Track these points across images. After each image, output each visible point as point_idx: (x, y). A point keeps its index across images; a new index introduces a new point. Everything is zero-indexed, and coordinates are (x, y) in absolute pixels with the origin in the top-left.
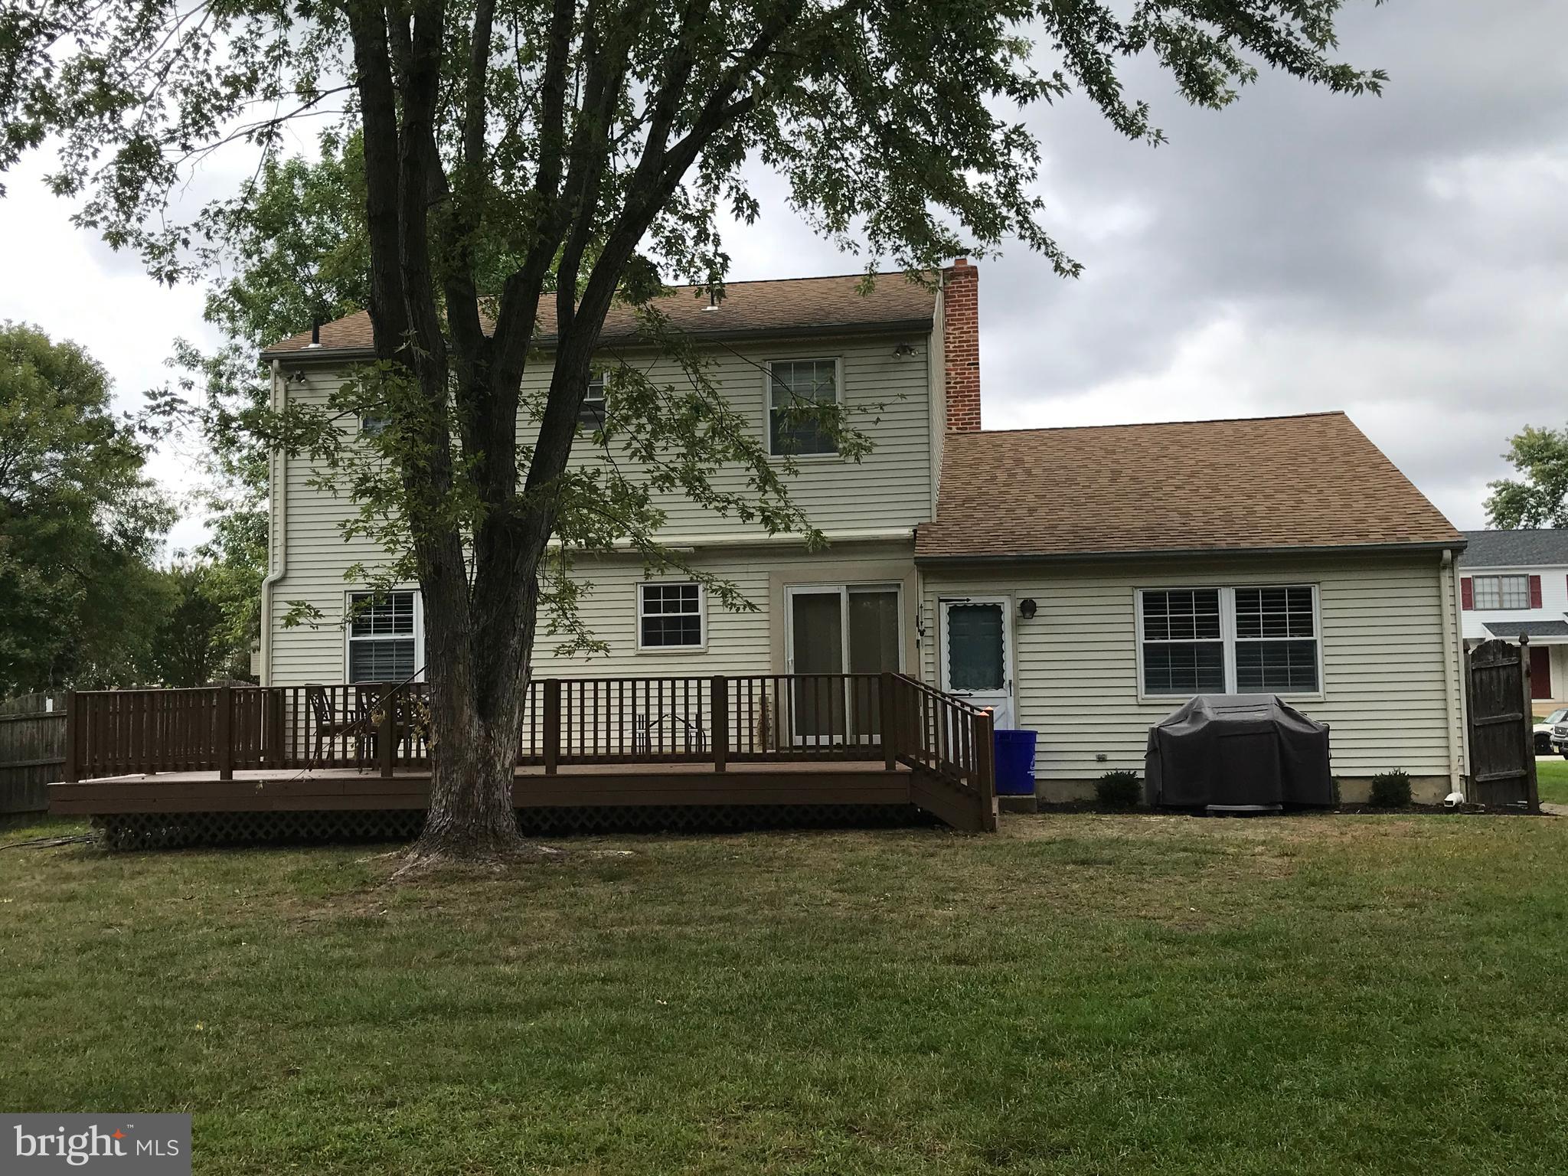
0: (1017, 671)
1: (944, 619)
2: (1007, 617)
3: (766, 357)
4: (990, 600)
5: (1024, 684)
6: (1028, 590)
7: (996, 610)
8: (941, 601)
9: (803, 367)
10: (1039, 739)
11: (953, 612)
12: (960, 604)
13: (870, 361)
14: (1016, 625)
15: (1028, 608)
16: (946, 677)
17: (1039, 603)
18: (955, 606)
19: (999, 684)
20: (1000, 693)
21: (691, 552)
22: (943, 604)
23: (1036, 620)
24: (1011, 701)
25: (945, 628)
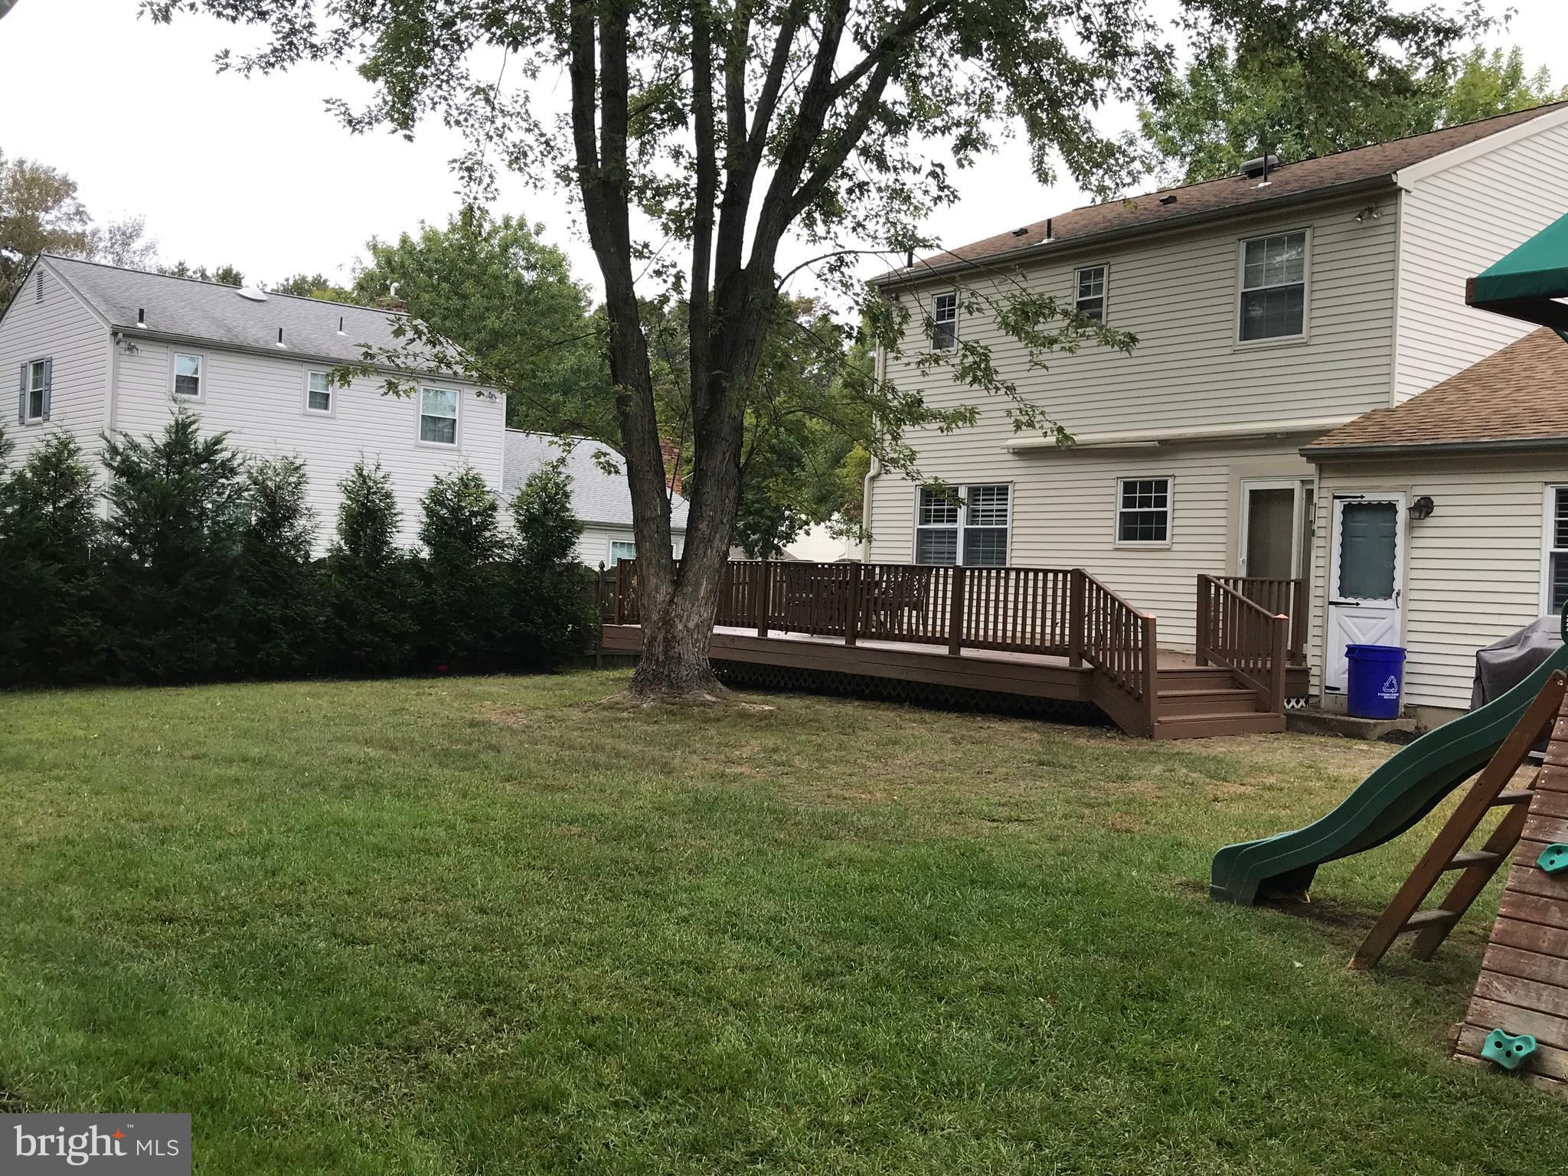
0: (1409, 579)
1: (1338, 517)
2: (1402, 516)
3: (1240, 236)
4: (1384, 497)
5: (1414, 595)
6: (1425, 486)
7: (1390, 508)
8: (1335, 497)
9: (1276, 243)
10: (1409, 657)
11: (1348, 510)
12: (1355, 501)
13: (1336, 229)
14: (1410, 527)
15: (1423, 508)
16: (1335, 583)
17: (1436, 501)
18: (1350, 504)
19: (1387, 593)
20: (1389, 603)
21: (1155, 447)
22: (1337, 501)
23: (1429, 521)
24: (1398, 613)
25: (1338, 529)
